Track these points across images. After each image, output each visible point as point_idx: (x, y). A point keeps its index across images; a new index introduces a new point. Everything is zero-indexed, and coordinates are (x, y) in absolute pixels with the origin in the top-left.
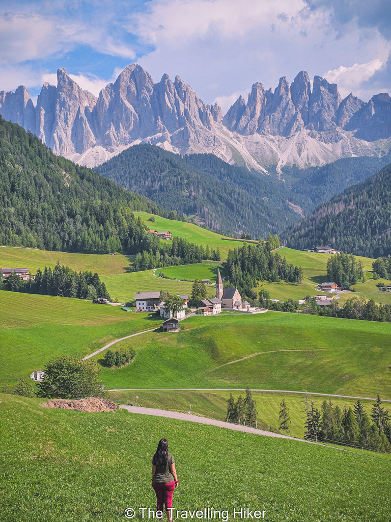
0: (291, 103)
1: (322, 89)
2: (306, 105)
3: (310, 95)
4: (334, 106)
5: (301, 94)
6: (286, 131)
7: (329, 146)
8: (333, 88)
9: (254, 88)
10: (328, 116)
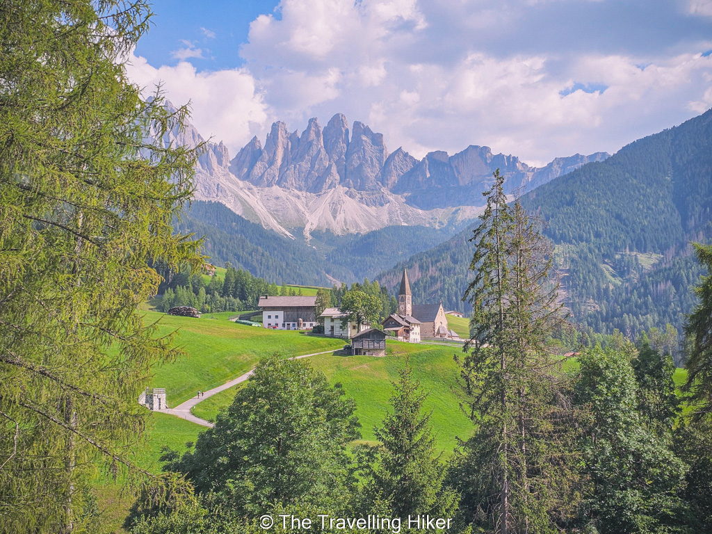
0: (323, 151)
1: (364, 138)
2: (343, 156)
3: (348, 144)
4: (379, 160)
5: (337, 142)
6: (316, 186)
7: (372, 210)
8: (377, 139)
9: (275, 127)
10: (371, 173)
